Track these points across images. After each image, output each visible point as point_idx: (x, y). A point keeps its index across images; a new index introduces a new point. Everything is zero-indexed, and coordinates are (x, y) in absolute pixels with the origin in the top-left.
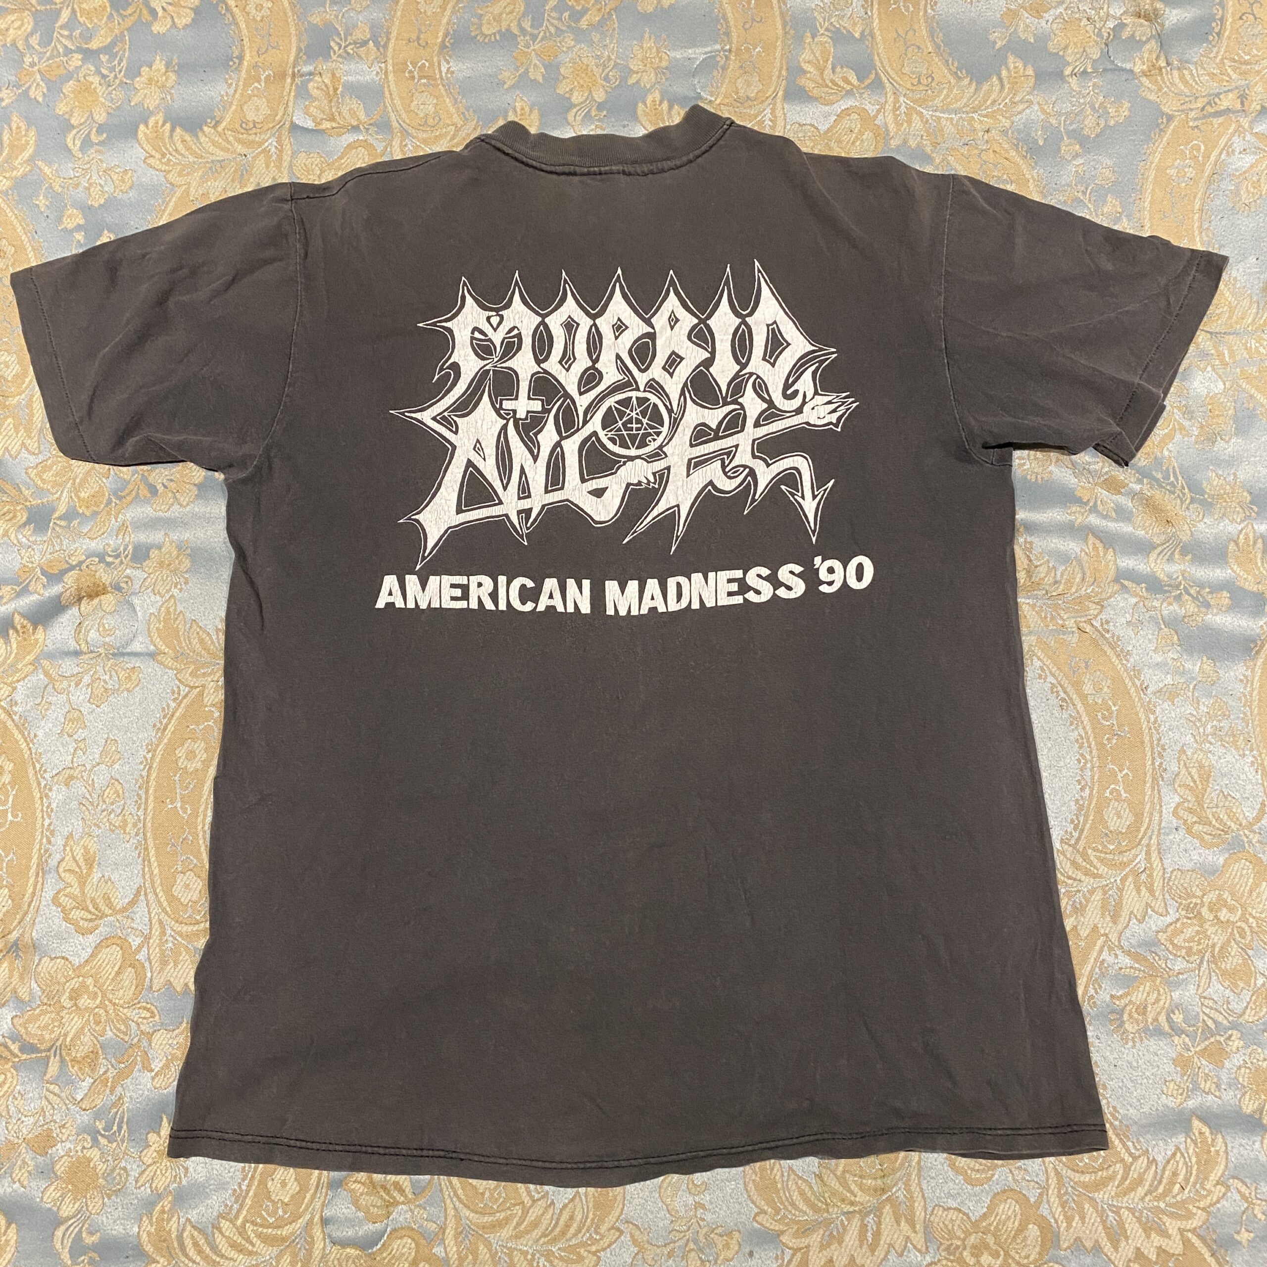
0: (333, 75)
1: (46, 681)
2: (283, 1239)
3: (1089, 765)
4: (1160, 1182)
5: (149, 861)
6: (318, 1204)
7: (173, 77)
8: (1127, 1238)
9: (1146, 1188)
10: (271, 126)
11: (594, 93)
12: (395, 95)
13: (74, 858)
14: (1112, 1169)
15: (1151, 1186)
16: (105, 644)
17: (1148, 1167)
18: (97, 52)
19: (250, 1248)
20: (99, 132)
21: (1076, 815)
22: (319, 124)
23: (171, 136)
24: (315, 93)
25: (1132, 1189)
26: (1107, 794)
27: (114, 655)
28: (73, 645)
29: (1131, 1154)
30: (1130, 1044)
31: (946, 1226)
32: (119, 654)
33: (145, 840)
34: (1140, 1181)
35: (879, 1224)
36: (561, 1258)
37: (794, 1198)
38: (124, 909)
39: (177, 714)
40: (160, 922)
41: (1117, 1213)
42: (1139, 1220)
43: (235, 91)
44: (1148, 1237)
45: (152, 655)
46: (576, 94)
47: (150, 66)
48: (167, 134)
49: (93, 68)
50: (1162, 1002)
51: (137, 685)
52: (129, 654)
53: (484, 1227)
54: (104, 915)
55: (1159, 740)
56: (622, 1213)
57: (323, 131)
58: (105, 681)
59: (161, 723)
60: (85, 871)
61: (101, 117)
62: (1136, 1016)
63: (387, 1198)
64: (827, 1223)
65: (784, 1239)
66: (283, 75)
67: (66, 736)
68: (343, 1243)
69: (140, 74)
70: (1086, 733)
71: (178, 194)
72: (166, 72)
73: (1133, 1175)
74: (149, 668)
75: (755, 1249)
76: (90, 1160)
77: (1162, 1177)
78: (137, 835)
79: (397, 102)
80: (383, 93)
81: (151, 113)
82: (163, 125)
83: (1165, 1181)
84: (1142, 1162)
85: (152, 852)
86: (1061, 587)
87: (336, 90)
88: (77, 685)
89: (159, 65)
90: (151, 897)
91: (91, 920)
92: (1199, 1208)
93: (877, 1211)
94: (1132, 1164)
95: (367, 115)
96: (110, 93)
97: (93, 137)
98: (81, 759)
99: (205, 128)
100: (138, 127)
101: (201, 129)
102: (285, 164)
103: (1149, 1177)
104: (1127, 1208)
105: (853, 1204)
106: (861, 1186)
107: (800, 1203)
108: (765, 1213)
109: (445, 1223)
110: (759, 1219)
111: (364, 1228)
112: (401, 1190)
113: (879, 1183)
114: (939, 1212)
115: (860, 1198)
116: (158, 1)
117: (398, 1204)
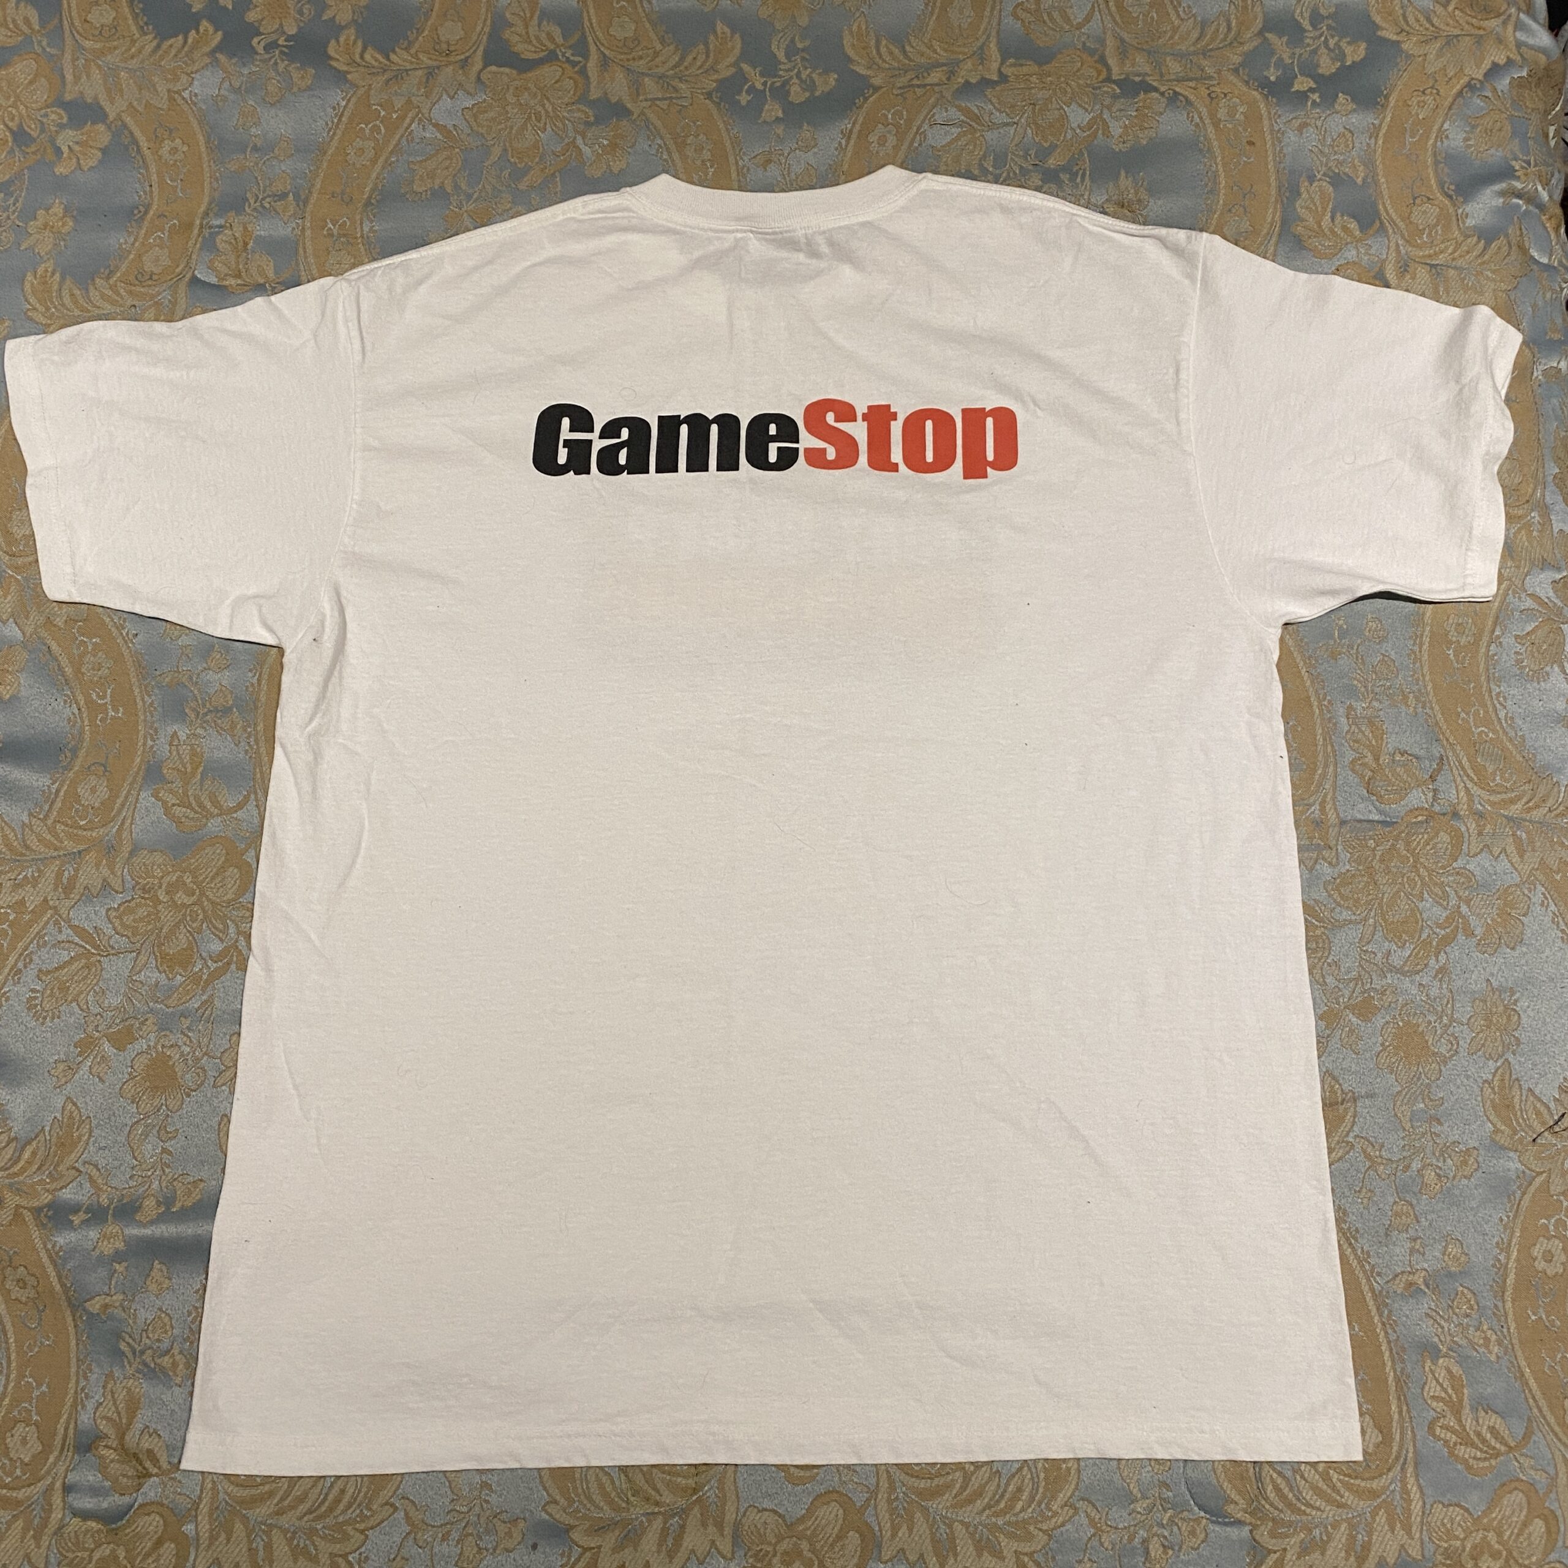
0: (245, 228)
2: (19, 1503)
6: (61, 1468)
7: (70, 223)
8: (956, 1555)
10: (168, 278)
22: (223, 280)
23: (59, 288)
25: (970, 1501)
35: (683, 1527)
37: (592, 1490)
41: (950, 1527)
42: (972, 1535)
43: (136, 240)
47: (47, 210)
48: (56, 285)
53: (241, 1504)
56: (398, 1487)
57: (225, 287)
63: (140, 1468)
64: (625, 1523)
65: (575, 1535)
66: (190, 226)
68: (85, 1515)
69: (35, 218)
72: (64, 216)
73: (974, 1485)
75: (540, 1542)
80: (297, 250)
81: (42, 260)
87: (246, 244)
89: (58, 209)
93: (684, 1512)
95: (276, 273)
99: (97, 280)
100: (25, 275)
101: (93, 280)
103: (991, 1488)
104: (962, 1522)
105: (657, 1504)
106: (668, 1484)
107: (597, 1498)
108: (556, 1502)
109: (200, 1498)
110: (549, 1509)
111: (111, 1499)
112: (155, 1461)
113: (691, 1482)
114: (752, 1515)
115: (667, 1498)
116: (67, 139)
117: (151, 1476)
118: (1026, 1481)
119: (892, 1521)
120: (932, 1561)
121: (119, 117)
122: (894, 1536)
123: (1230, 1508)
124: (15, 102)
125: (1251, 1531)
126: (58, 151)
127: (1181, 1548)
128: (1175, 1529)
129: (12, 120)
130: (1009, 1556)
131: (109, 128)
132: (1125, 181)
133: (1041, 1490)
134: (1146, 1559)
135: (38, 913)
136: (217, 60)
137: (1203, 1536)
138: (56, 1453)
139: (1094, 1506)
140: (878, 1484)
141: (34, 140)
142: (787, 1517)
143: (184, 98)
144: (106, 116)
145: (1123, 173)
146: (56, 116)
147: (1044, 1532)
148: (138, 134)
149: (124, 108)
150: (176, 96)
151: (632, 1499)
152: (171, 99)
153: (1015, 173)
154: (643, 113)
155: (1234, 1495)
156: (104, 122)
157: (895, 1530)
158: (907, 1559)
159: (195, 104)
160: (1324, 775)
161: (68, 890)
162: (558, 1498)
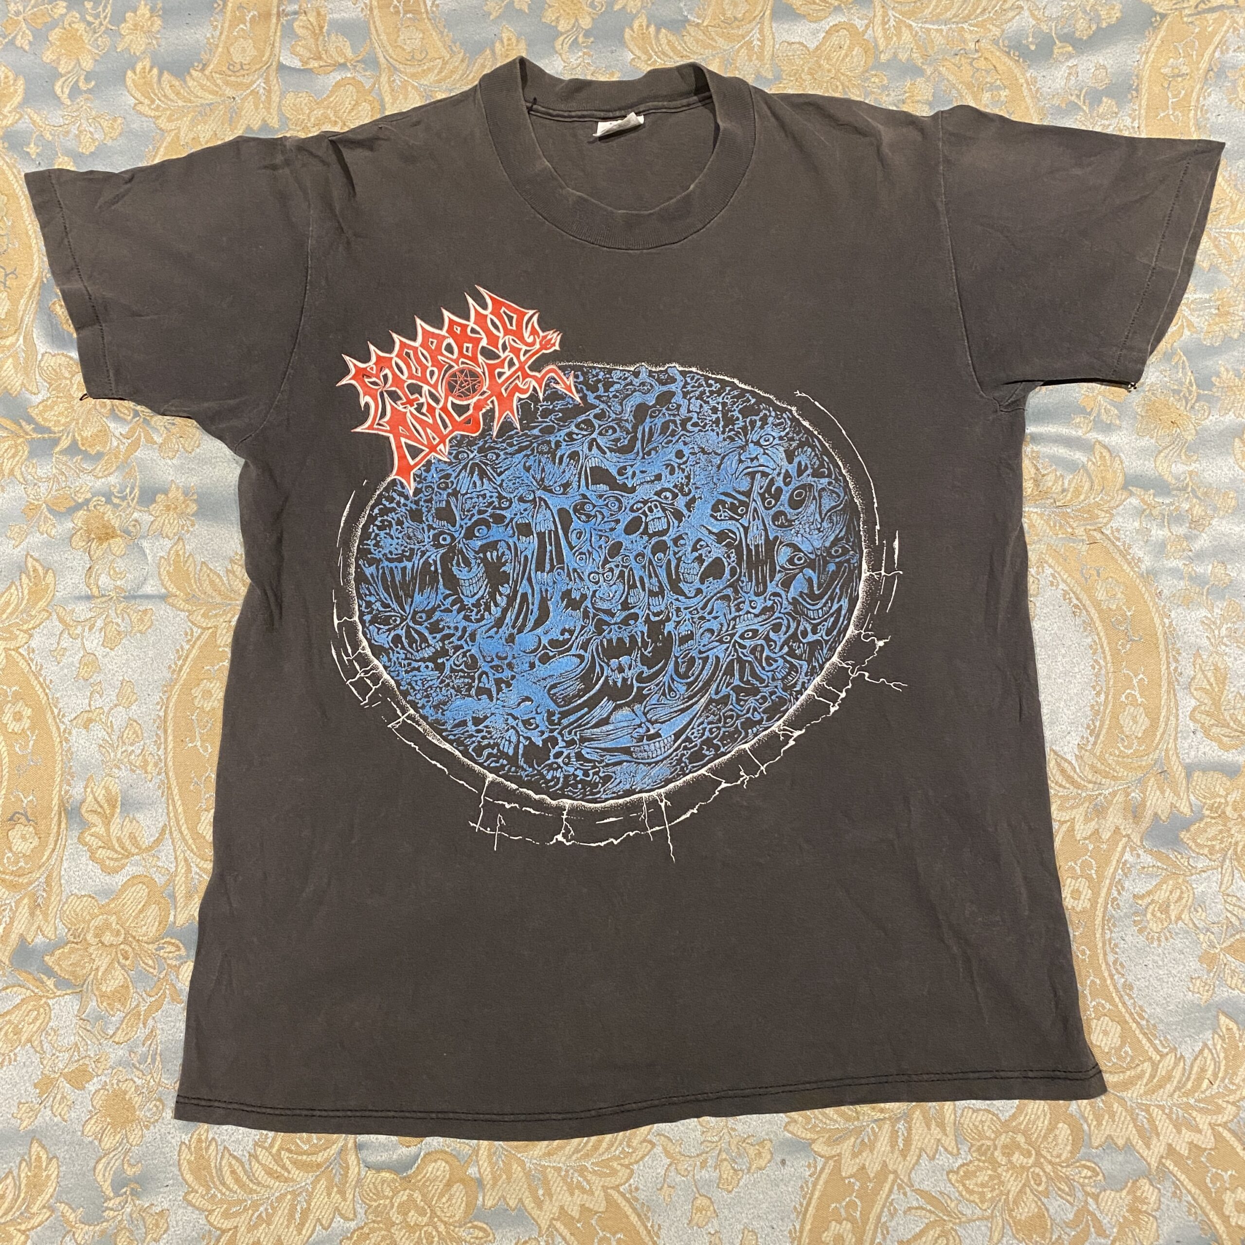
0: (319, 14)
1: (61, 627)
2: (319, 1166)
3: (1103, 672)
4: (1188, 1079)
5: (173, 800)
7: (158, 22)
8: (1158, 1135)
9: (1175, 1083)
10: (258, 67)
11: (580, 21)
12: (381, 29)
13: (96, 800)
14: (1139, 1069)
15: (1179, 1082)
16: (116, 587)
17: (1176, 1064)
19: (286, 1174)
20: (87, 80)
21: (1093, 721)
22: (307, 63)
23: (159, 80)
24: (300, 32)
25: (1161, 1086)
26: (1123, 698)
27: (124, 598)
28: (84, 590)
29: (1158, 1051)
30: (1156, 944)
31: (976, 1127)
32: (131, 597)
33: (168, 778)
34: (1169, 1077)
35: (909, 1130)
36: (595, 1172)
38: (150, 848)
39: (191, 656)
40: (186, 860)
41: (1147, 1111)
42: (1169, 1116)
43: (221, 33)
44: (1179, 1132)
45: (163, 598)
46: (562, 22)
47: (135, 12)
48: (155, 80)
49: (78, 15)
50: (1184, 901)
51: (150, 627)
52: (141, 597)
54: (130, 855)
55: (1174, 644)
57: (311, 69)
58: (117, 624)
59: (176, 664)
60: (108, 812)
61: (88, 64)
62: (1159, 914)
64: (858, 1131)
65: (816, 1147)
66: (268, 15)
67: (82, 681)
68: (379, 1168)
69: (125, 21)
70: (1100, 639)
71: (169, 139)
72: (151, 16)
73: (1162, 1072)
74: (162, 610)
75: (787, 1158)
76: (125, 1093)
77: (1190, 1073)
78: (159, 774)
79: (383, 37)
80: (369, 29)
81: (138, 59)
82: (150, 71)
83: (1193, 1077)
84: (1170, 1060)
85: (176, 791)
86: (1069, 495)
87: (321, 28)
88: (90, 629)
89: (144, 9)
90: (176, 834)
91: (116, 860)
92: (1228, 1102)
94: (1159, 1062)
95: (354, 52)
96: (96, 40)
97: (81, 84)
98: (98, 702)
99: (193, 72)
100: (125, 73)
101: (189, 73)
102: (274, 105)
103: (1177, 1074)
104: (1158, 1106)
108: (795, 1122)
118: (1208, 1062)
130: (1205, 1128)
162: (796, 1117)
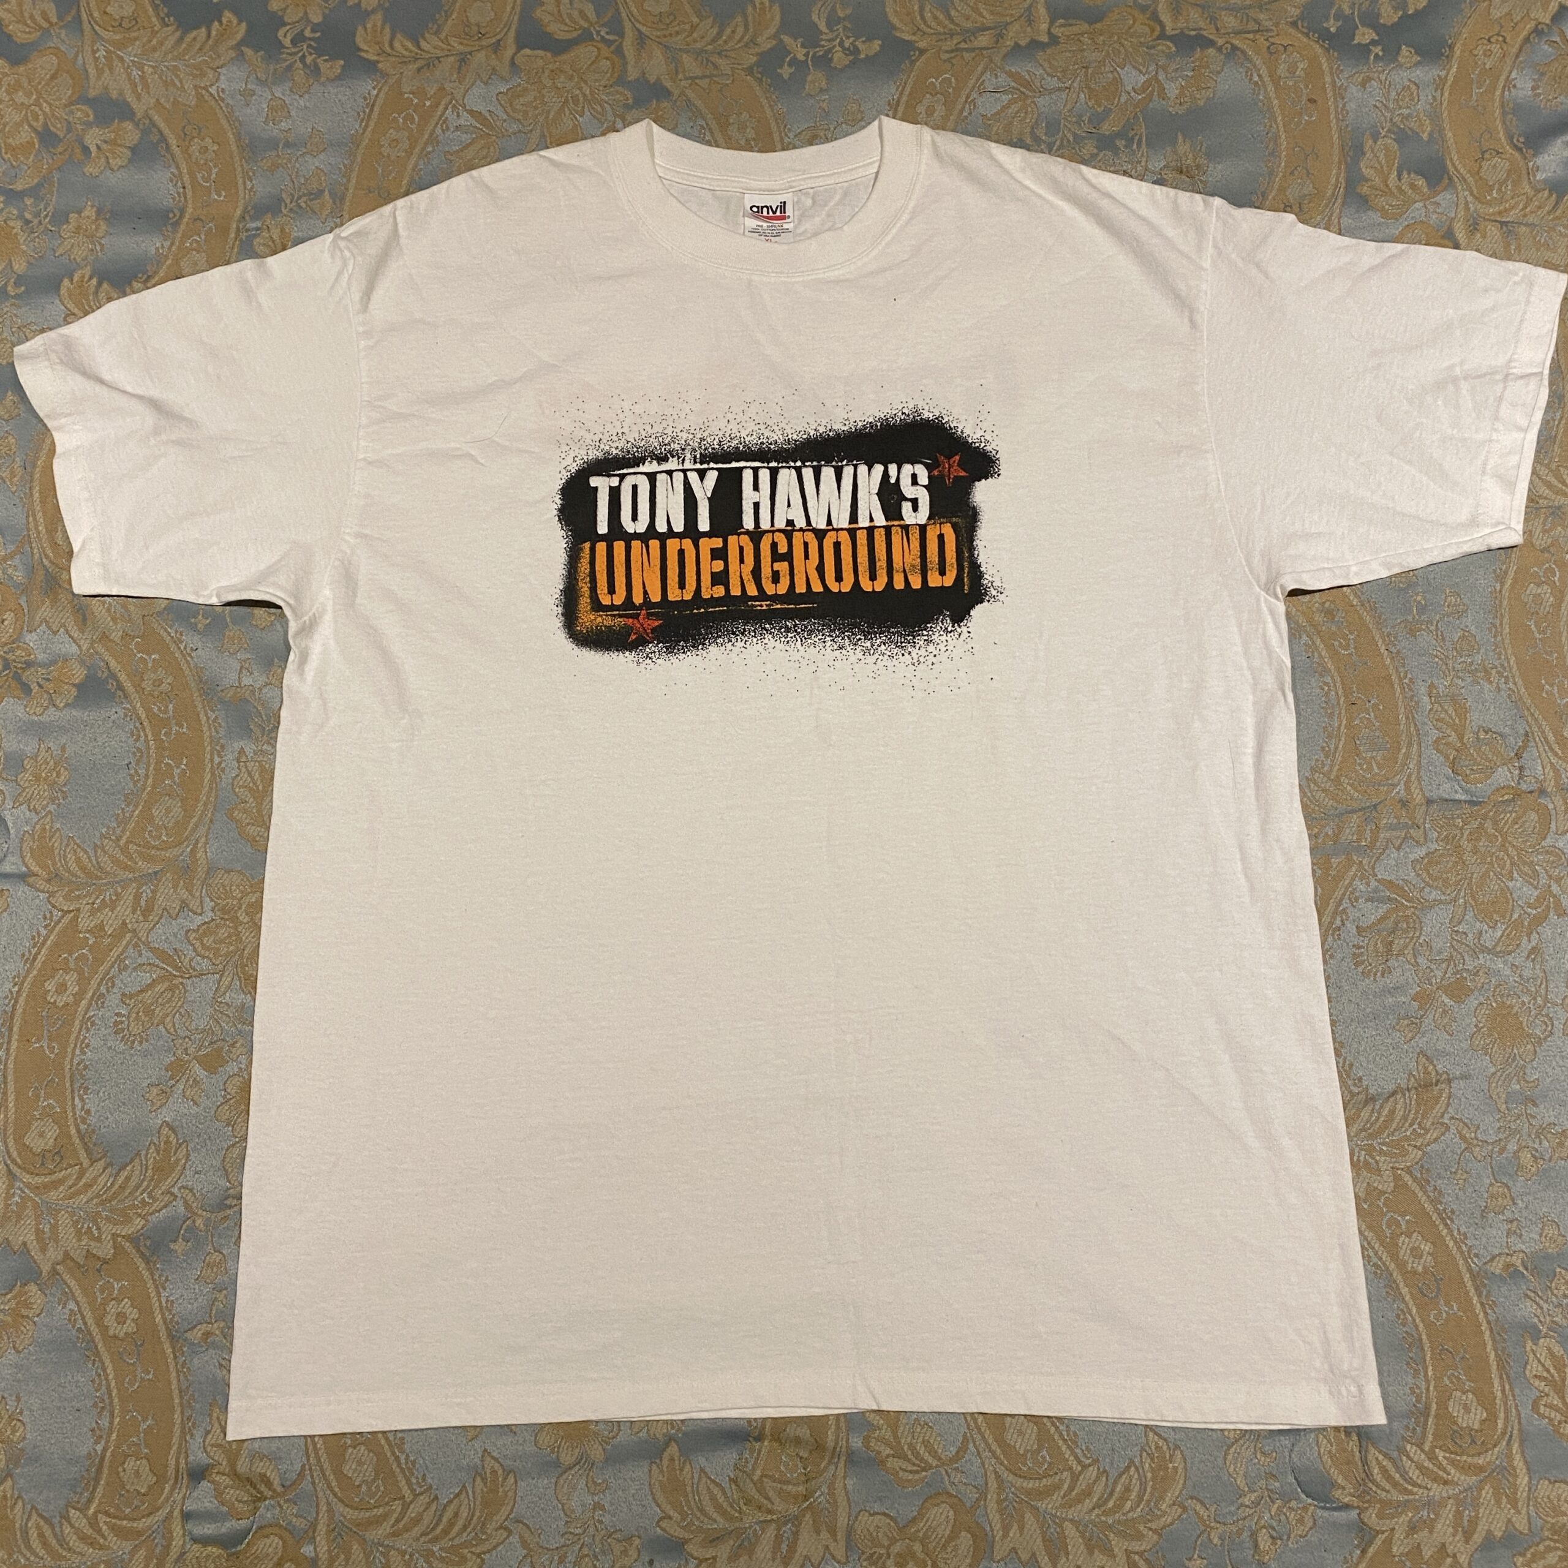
0: (283, 230)
2: (139, 1533)
4: (1111, 1494)
6: (178, 1497)
7: (104, 226)
8: (1067, 1554)
9: (1095, 1499)
14: (1058, 1477)
15: (1100, 1498)
17: (1097, 1479)
18: (20, 195)
19: (102, 1541)
20: (17, 284)
23: (96, 293)
24: (260, 249)
25: (1079, 1501)
29: (1079, 1462)
31: (870, 1533)
34: (1088, 1493)
35: (796, 1534)
36: (442, 1559)
37: (704, 1503)
39: (49, 943)
41: (1061, 1526)
42: (1083, 1535)
43: (172, 244)
45: (22, 877)
47: (79, 212)
48: (92, 289)
49: (15, 212)
53: (358, 1525)
56: (512, 1510)
59: (30, 952)
61: (21, 267)
63: (254, 1492)
64: (739, 1532)
65: (689, 1547)
66: (227, 229)
68: (205, 1541)
69: (67, 222)
72: (97, 219)
73: (1082, 1484)
74: (20, 891)
75: (656, 1558)
77: (1113, 1490)
81: (77, 266)
82: (91, 278)
83: (1116, 1495)
84: (1092, 1472)
89: (90, 212)
92: (1150, 1528)
93: (796, 1520)
94: (1080, 1473)
96: (33, 240)
97: (9, 288)
99: (133, 284)
100: (61, 281)
101: (130, 284)
103: (1099, 1488)
104: (1071, 1520)
105: (769, 1512)
106: (780, 1493)
107: (710, 1509)
108: (670, 1518)
109: (316, 1519)
110: (663, 1524)
111: (228, 1525)
112: (268, 1483)
113: (801, 1489)
114: (864, 1517)
115: (779, 1505)
116: (93, 138)
117: (265, 1499)
118: (1134, 1481)
119: (1003, 1521)
120: (1044, 1560)
121: (147, 116)
122: (1006, 1535)
123: (1338, 1493)
124: (37, 100)
125: (1359, 1514)
126: (86, 150)
127: (1289, 1537)
128: (1283, 1518)
129: (37, 119)
130: (1120, 1555)
131: (137, 125)
132: (1183, 147)
133: (1149, 1490)
134: (1255, 1552)
135: (118, 936)
136: (242, 54)
137: (1310, 1524)
138: (171, 1482)
139: (1203, 1503)
140: (987, 1484)
141: (60, 140)
142: (899, 1520)
143: (211, 94)
144: (133, 114)
145: (1180, 137)
146: (82, 113)
147: (1155, 1531)
148: (166, 131)
149: (152, 105)
150: (204, 92)
151: (744, 1508)
152: (200, 97)
153: (1068, 141)
154: (682, 94)
155: (1340, 1480)
156: (132, 120)
157: (1006, 1529)
158: (1019, 1559)
159: (223, 100)
160: (1407, 756)
161: (147, 912)
162: (671, 1513)
